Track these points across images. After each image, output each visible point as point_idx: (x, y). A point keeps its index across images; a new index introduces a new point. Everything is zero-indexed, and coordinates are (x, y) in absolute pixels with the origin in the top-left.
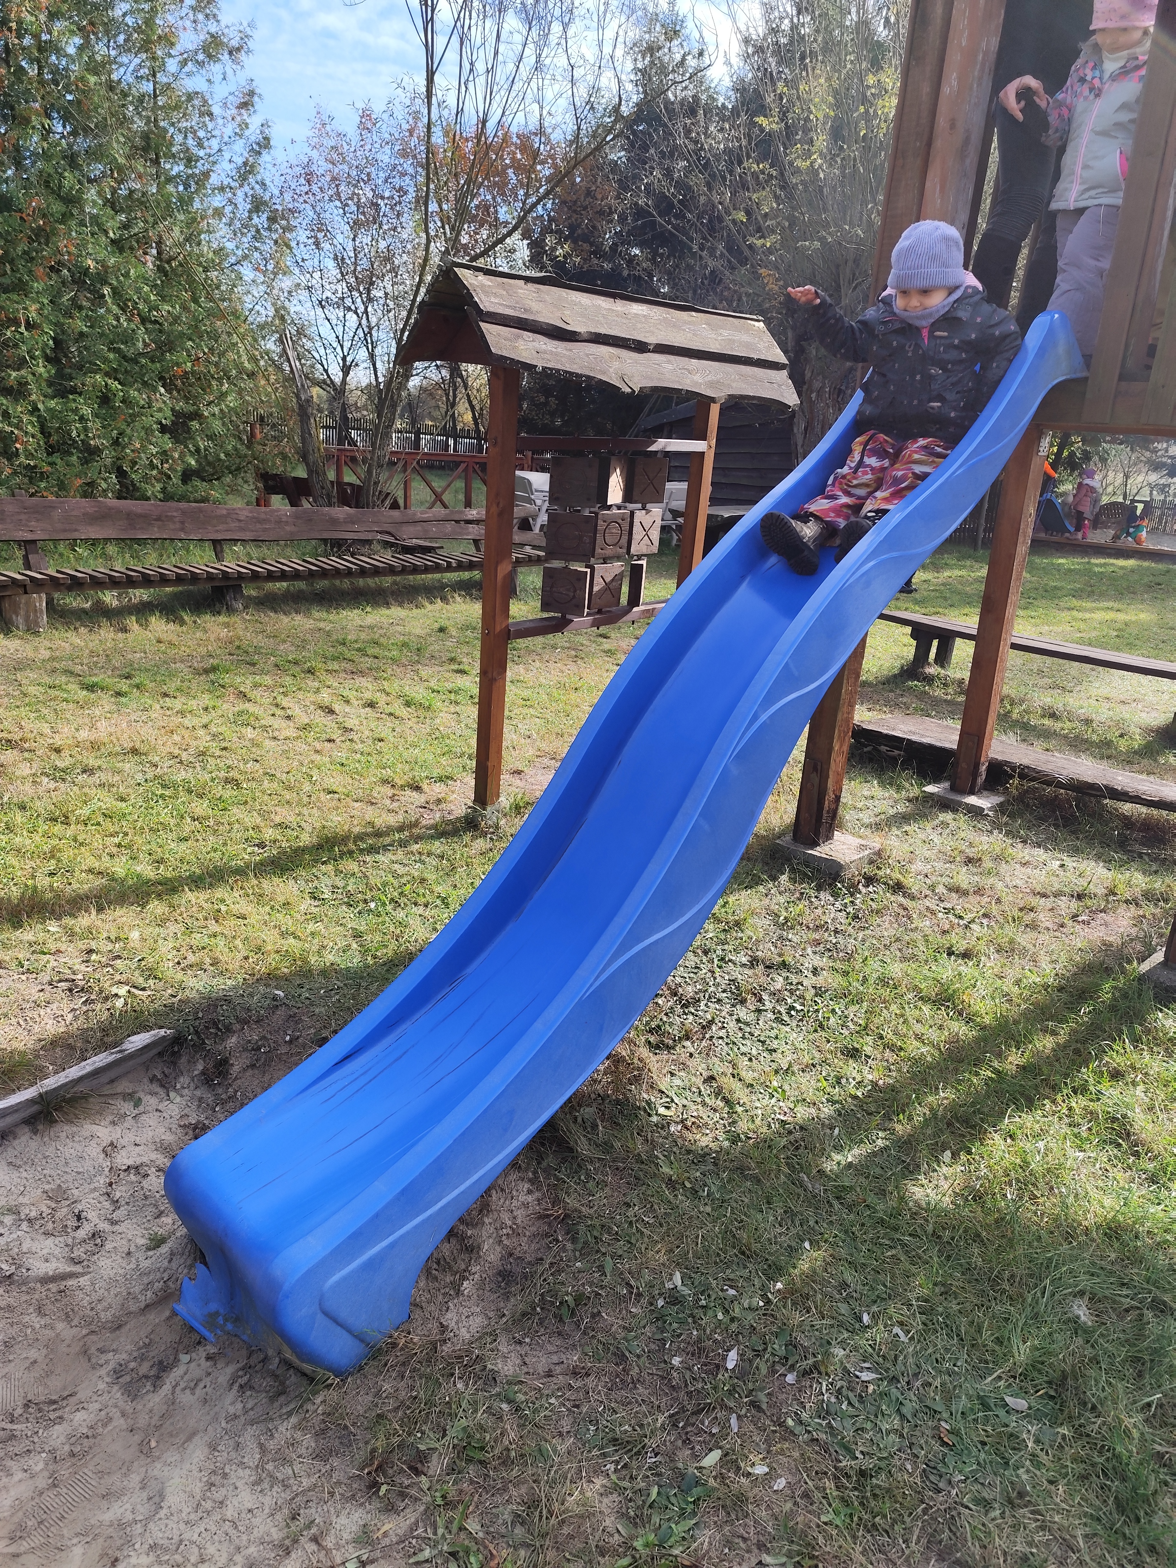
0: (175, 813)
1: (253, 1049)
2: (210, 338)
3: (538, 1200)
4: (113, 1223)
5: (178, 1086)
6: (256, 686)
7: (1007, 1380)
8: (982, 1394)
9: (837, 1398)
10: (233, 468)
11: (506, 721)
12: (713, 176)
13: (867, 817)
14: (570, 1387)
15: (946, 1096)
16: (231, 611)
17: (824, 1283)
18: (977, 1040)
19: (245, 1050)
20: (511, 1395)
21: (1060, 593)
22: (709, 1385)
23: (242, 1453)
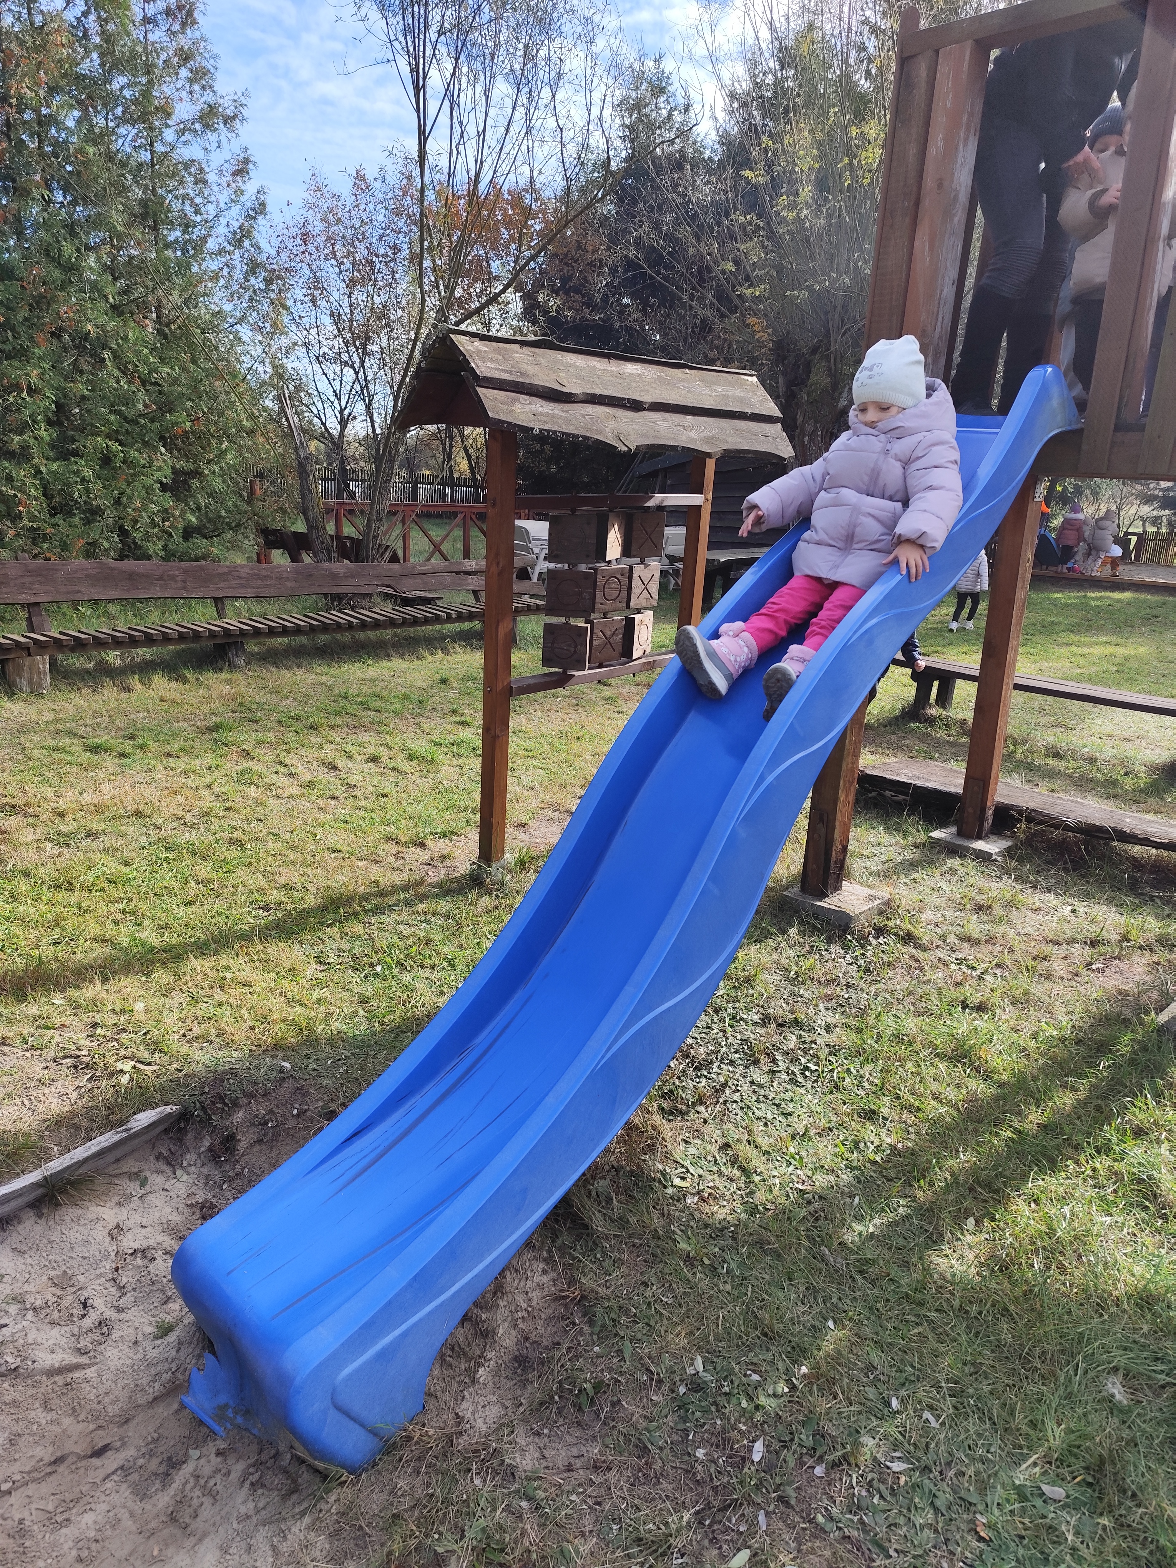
0: (179, 876)
1: (260, 1124)
2: (209, 398)
3: (554, 1281)
4: (120, 1310)
5: (185, 1164)
6: (259, 743)
7: (1042, 1467)
8: (1017, 1482)
9: (868, 1491)
10: (233, 525)
11: (509, 773)
12: (700, 227)
13: (874, 865)
14: (592, 1483)
15: (966, 1158)
16: (233, 667)
17: (851, 1366)
18: (997, 1099)
19: (252, 1124)
20: (530, 1492)
21: (1057, 629)
22: (735, 1480)
23: (254, 1556)
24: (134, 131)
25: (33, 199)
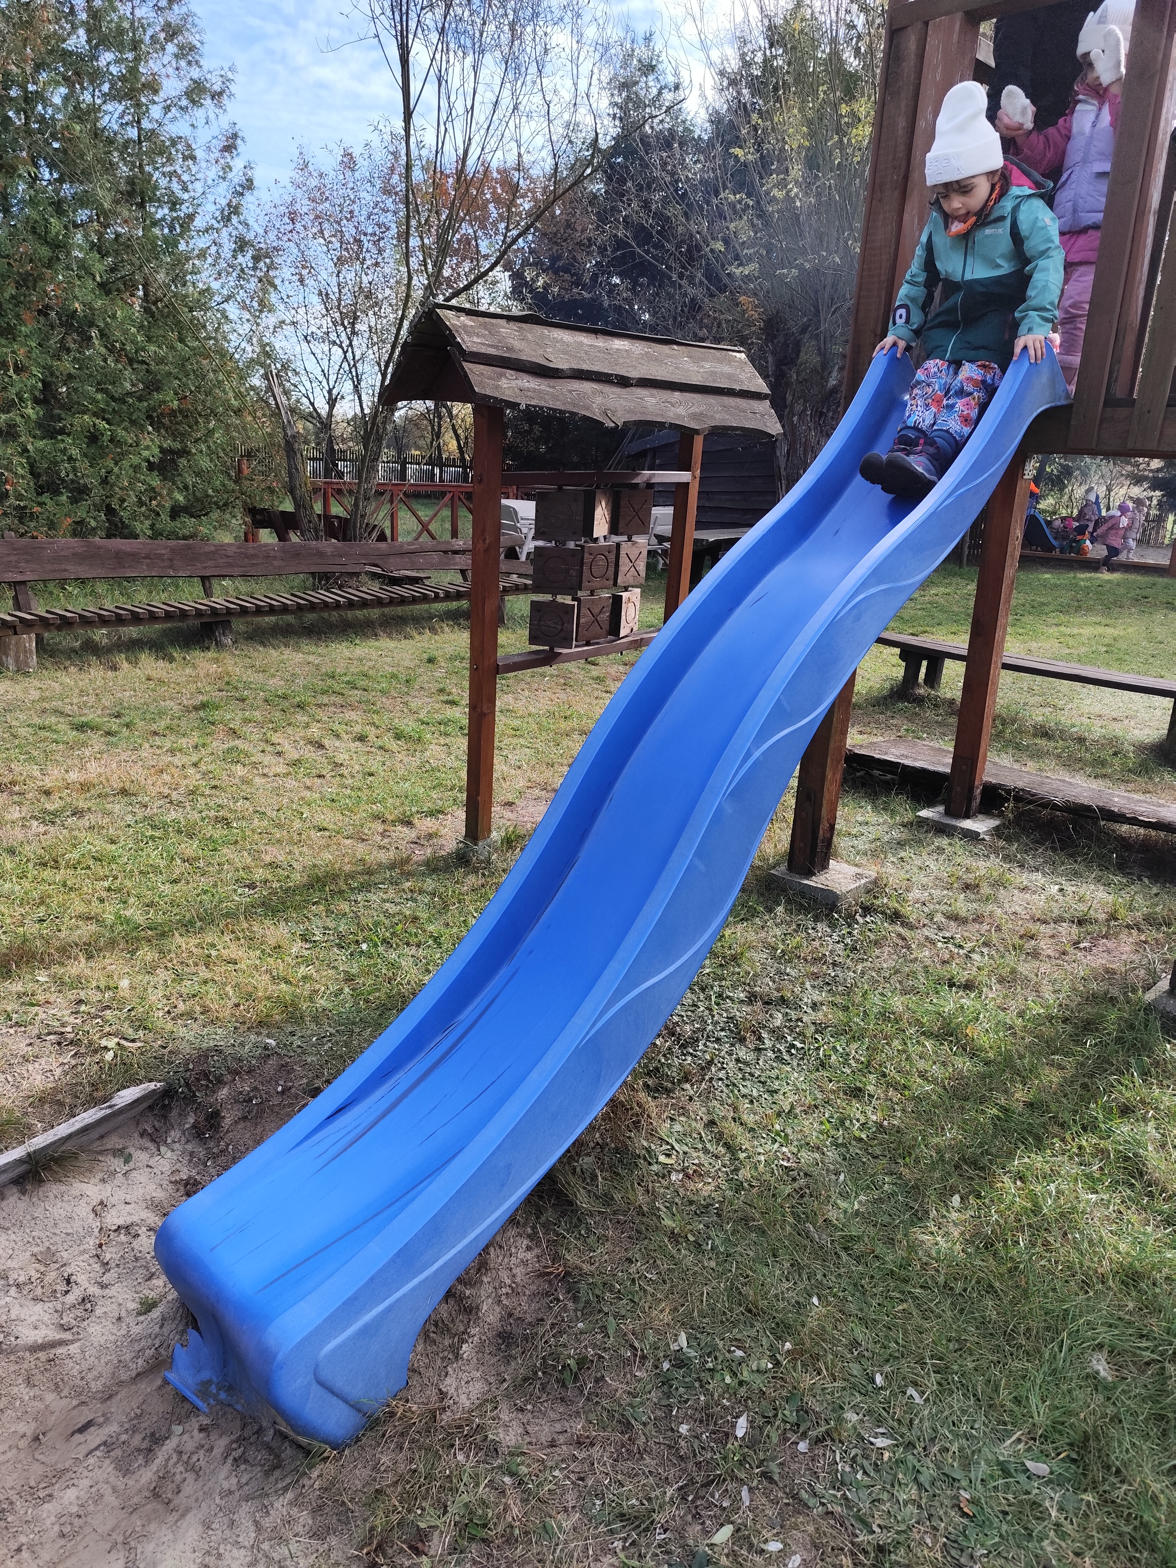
0: (165, 855)
1: (245, 1101)
2: (197, 376)
3: (538, 1257)
4: (103, 1286)
5: (169, 1140)
6: (247, 721)
7: (1027, 1443)
8: (1001, 1458)
9: (852, 1466)
10: (221, 504)
11: (496, 752)
12: (690, 205)
13: (862, 844)
14: (575, 1458)
15: (952, 1136)
16: (220, 646)
17: (835, 1342)
18: (983, 1077)
19: (237, 1101)
20: (514, 1469)
21: (1047, 609)
22: (718, 1456)
23: (237, 1532)
24: (121, 108)
25: (20, 176)
